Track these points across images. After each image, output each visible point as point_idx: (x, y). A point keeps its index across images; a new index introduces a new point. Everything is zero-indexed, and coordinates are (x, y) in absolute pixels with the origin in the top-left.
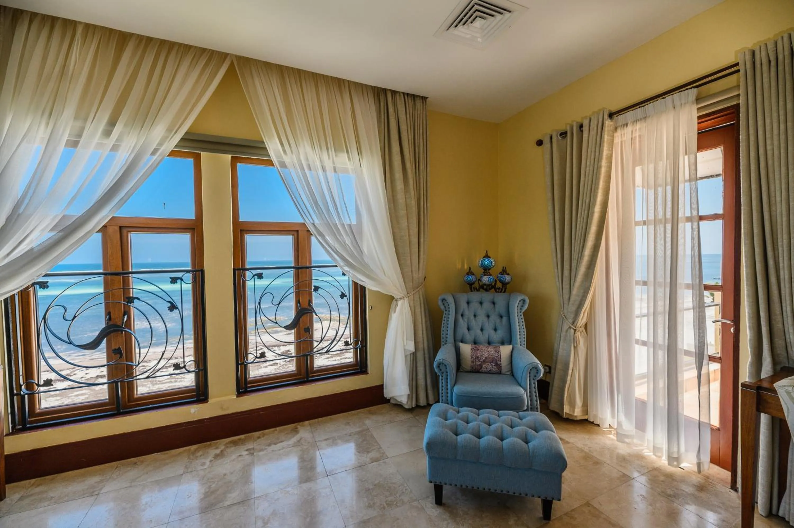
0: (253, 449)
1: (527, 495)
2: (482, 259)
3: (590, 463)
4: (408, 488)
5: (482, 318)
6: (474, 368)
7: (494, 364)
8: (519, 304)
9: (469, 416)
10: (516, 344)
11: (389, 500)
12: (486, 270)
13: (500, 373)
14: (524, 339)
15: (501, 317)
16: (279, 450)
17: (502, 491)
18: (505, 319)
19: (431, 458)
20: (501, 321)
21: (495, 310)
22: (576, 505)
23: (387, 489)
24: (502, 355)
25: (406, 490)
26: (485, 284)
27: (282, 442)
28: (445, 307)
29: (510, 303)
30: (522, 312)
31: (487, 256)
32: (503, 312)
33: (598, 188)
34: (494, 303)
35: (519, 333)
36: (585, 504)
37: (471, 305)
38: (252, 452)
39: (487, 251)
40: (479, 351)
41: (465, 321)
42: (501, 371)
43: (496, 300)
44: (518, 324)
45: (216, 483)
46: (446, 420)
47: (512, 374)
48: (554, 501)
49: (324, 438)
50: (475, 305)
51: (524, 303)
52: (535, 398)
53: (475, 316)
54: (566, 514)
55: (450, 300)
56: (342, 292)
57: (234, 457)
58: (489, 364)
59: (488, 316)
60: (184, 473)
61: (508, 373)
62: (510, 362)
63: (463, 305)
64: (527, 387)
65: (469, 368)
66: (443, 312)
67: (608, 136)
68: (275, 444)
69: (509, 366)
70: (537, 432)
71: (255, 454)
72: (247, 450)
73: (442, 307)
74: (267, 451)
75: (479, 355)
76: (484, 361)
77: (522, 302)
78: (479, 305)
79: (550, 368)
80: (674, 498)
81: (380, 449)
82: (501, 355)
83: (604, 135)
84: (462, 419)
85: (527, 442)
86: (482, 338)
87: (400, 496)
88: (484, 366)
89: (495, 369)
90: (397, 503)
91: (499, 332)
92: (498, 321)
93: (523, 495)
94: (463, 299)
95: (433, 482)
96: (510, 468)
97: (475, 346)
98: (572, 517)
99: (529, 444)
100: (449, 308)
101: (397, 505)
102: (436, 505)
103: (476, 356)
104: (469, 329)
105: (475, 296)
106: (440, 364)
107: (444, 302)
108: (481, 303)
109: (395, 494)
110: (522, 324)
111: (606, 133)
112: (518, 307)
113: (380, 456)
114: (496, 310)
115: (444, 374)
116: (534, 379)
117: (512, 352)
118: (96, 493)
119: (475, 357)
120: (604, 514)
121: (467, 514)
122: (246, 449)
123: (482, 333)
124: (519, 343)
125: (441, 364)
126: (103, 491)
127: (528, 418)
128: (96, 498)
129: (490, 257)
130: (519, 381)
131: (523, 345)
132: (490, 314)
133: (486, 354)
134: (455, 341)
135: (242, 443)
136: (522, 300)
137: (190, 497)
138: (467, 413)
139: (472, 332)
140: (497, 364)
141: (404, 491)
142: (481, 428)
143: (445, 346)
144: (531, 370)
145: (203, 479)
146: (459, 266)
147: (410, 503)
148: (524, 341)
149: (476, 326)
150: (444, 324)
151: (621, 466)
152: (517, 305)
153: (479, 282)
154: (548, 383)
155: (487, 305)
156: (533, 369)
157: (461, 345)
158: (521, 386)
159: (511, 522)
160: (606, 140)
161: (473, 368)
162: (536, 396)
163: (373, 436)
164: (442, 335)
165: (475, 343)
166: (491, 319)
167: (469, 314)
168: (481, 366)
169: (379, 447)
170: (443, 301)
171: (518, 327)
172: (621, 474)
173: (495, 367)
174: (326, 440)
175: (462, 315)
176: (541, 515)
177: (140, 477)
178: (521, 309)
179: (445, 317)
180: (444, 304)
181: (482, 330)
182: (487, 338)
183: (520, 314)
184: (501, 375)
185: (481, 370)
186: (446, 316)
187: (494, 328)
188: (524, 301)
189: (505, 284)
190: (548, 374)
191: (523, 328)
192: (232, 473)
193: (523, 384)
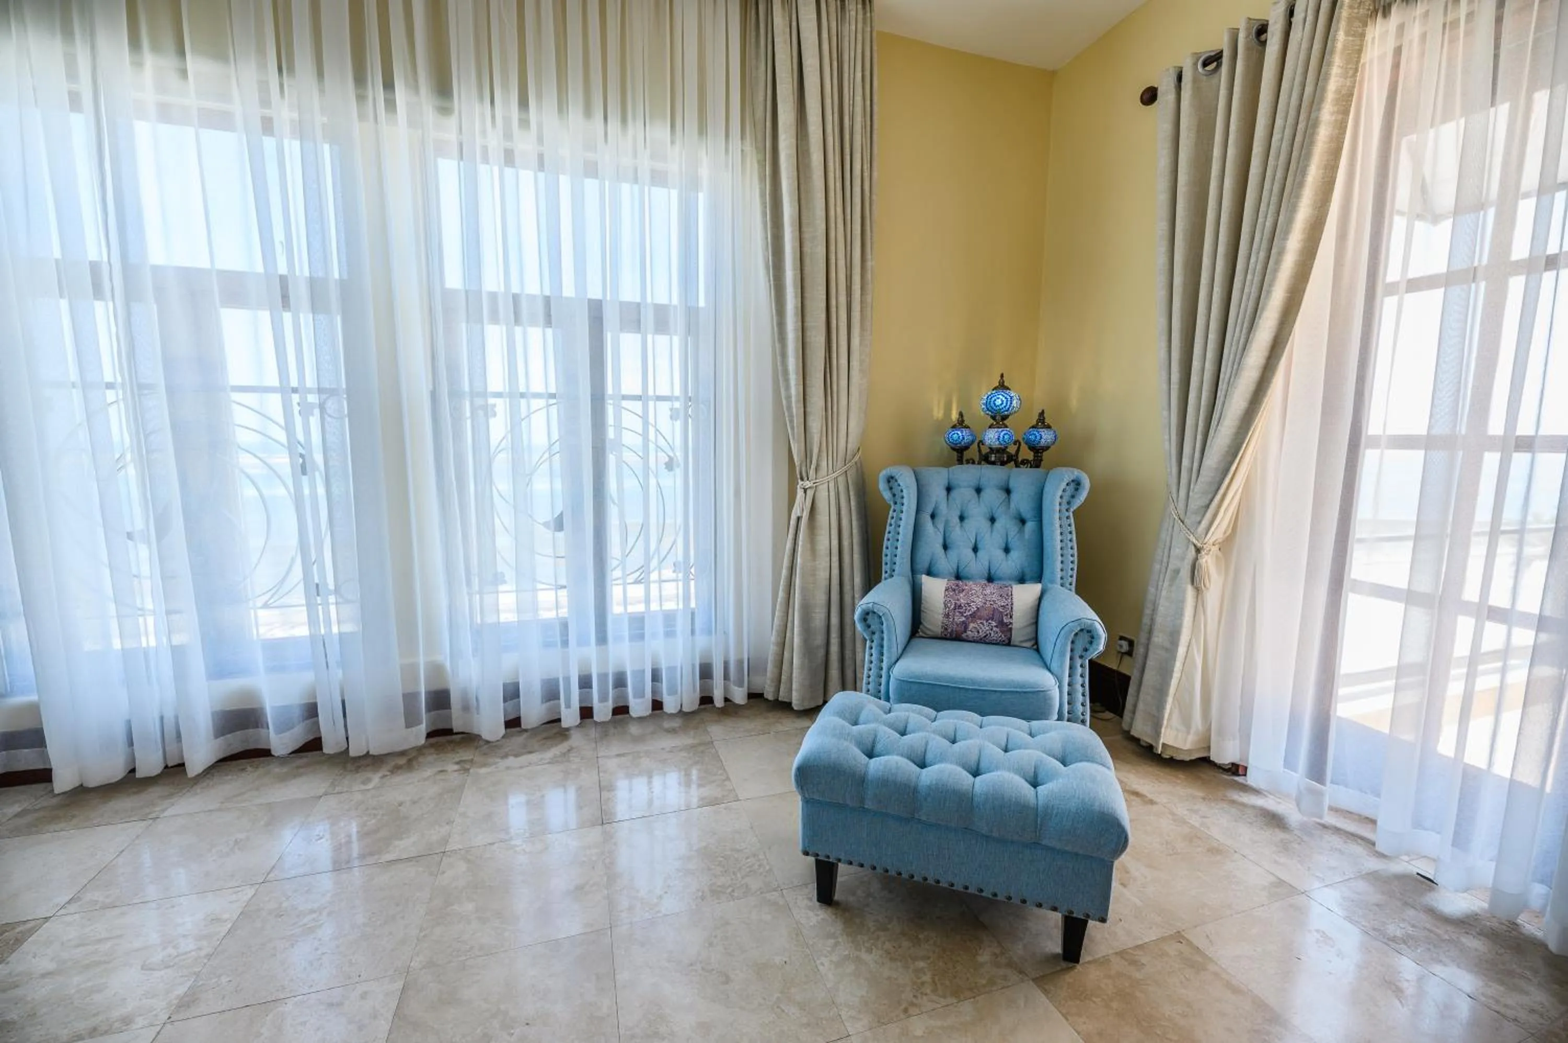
0: (472, 761)
1: (1024, 901)
2: (989, 393)
3: (1200, 849)
4: (765, 862)
5: (977, 522)
6: (949, 630)
7: (994, 624)
8: (1064, 491)
9: (911, 720)
10: (1052, 582)
11: (719, 884)
12: (999, 418)
13: (1008, 643)
14: (1070, 573)
15: (1023, 522)
16: (521, 767)
17: (966, 888)
18: (1030, 526)
19: (807, 801)
20: (1021, 531)
21: (1009, 508)
22: (1150, 936)
23: (721, 862)
24: (1015, 604)
25: (760, 866)
26: (992, 450)
27: (530, 752)
28: (894, 495)
29: (1046, 489)
30: (1072, 510)
31: (1002, 386)
32: (1026, 509)
33: (1301, 185)
34: (1008, 491)
35: (1060, 558)
36: (1171, 937)
37: (954, 494)
38: (467, 766)
39: (1002, 376)
40: (964, 593)
41: (938, 530)
42: (1010, 639)
43: (1012, 485)
44: (1059, 538)
45: (379, 817)
46: (855, 723)
47: (1035, 647)
48: (1091, 923)
49: (618, 753)
50: (964, 494)
51: (1077, 489)
52: (1080, 698)
53: (962, 518)
54: (1121, 954)
55: (906, 481)
56: (669, 456)
57: (429, 772)
58: (985, 622)
59: (993, 520)
60: (326, 794)
61: (1028, 644)
62: (1034, 621)
63: (937, 493)
64: (1063, 672)
65: (938, 630)
66: (890, 507)
67: (1347, 34)
68: (516, 756)
69: (1030, 630)
70: (1065, 766)
71: (471, 771)
72: (457, 763)
73: (887, 495)
74: (496, 768)
75: (962, 601)
76: (973, 616)
77: (1073, 485)
78: (974, 493)
79: (1131, 643)
80: (1402, 946)
81: (727, 783)
82: (1012, 604)
83: (1336, 31)
84: (891, 726)
85: (1035, 784)
86: (976, 566)
87: (743, 878)
88: (972, 625)
89: (996, 634)
90: (733, 891)
91: (1014, 554)
92: (1013, 529)
93: (1016, 901)
94: (937, 479)
95: (810, 853)
96: (987, 837)
97: (957, 582)
98: (1134, 963)
99: (1040, 788)
100: (903, 497)
101: (732, 896)
102: (818, 904)
103: (956, 604)
104: (945, 547)
105: (966, 475)
106: (868, 614)
107: (891, 483)
108: (978, 490)
109: (734, 873)
110: (1069, 537)
111: (1343, 25)
112: (1061, 497)
113: (723, 796)
114: (1012, 505)
115: (876, 637)
116: (1081, 657)
117: (1040, 599)
118: (153, 815)
119: (952, 607)
120: (1216, 964)
121: (885, 929)
122: (457, 760)
123: (976, 556)
124: (1059, 581)
125: (870, 614)
126: (166, 814)
127: (1053, 734)
128: (150, 825)
129: (1008, 389)
130: (1048, 659)
131: (1069, 586)
132: (996, 516)
133: (979, 601)
134: (914, 571)
135: (453, 750)
136: (1073, 481)
137: (321, 838)
138: (907, 713)
139: (953, 554)
140: (1001, 624)
141: (756, 867)
142: (929, 747)
143: (889, 580)
144: (1076, 634)
145: (357, 809)
146: (938, 413)
147: (761, 893)
148: (1071, 576)
149: (962, 537)
150: (889, 532)
151: (1276, 862)
152: (1060, 493)
153: (981, 446)
154: (1125, 680)
155: (992, 495)
156: (1081, 634)
157: (925, 579)
158: (1049, 670)
159: (984, 957)
160: (1339, 46)
161: (946, 629)
162: (1083, 695)
163: (719, 756)
164: (884, 558)
165: (958, 577)
166: (998, 525)
167: (948, 513)
168: (965, 625)
169: (724, 778)
170: (889, 482)
171: (1058, 545)
172: (1272, 879)
173: (998, 630)
174: (618, 755)
175: (933, 516)
176: (1058, 949)
177: (243, 793)
178: (1069, 503)
179: (893, 518)
180: (891, 488)
181: (975, 549)
182: (987, 568)
183: (1067, 514)
184: (1008, 648)
185: (964, 635)
186: (895, 515)
187: (1004, 545)
188: (1077, 484)
189: (1038, 451)
190: (1126, 658)
191: (1072, 548)
192: (414, 802)
193: (1054, 666)
